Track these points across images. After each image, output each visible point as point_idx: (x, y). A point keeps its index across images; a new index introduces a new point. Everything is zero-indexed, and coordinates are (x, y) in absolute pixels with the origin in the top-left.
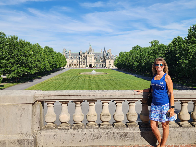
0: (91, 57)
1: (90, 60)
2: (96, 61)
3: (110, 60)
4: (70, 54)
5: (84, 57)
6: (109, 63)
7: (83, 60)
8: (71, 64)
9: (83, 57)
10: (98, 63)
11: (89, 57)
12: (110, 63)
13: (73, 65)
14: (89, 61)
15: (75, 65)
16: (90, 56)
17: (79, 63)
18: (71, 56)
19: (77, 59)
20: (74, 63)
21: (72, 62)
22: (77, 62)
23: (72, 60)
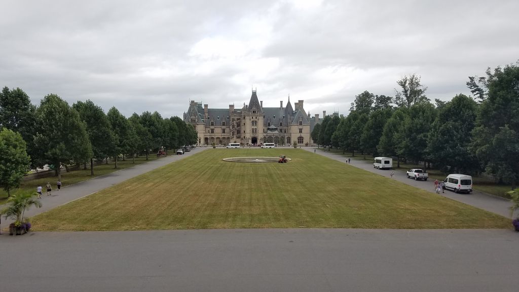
0: (257, 120)
2: (268, 129)
3: (301, 127)
6: (299, 135)
7: (236, 127)
8: (208, 137)
9: (236, 120)
10: (272, 134)
12: (302, 135)
13: (213, 138)
15: (218, 138)
17: (229, 134)
18: (209, 118)
19: (224, 124)
20: (216, 134)
21: (210, 132)
22: (223, 133)
23: (212, 127)
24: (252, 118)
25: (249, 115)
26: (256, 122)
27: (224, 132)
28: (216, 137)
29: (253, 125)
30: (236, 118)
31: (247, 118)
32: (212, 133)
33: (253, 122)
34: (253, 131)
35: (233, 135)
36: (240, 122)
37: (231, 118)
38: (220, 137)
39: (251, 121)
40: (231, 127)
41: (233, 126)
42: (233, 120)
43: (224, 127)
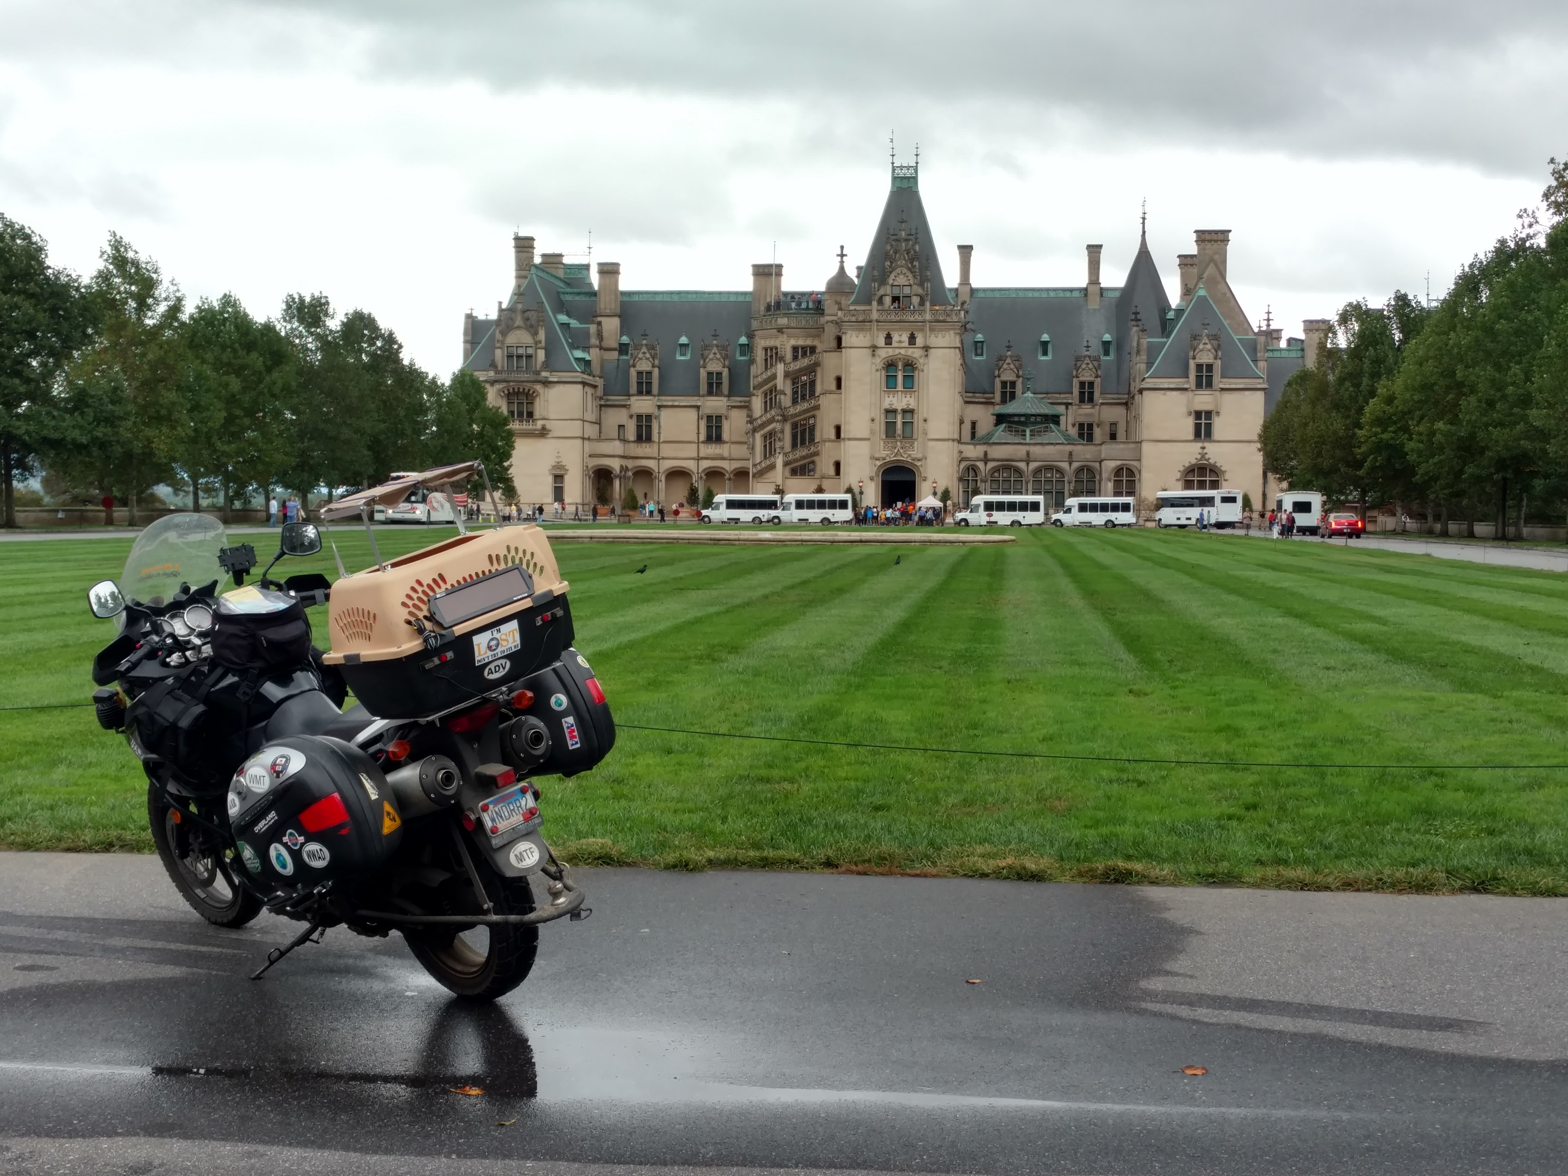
0: (915, 353)
1: (900, 401)
2: (1000, 419)
3: (1203, 400)
4: (611, 325)
5: (804, 362)
6: (1190, 453)
7: (786, 400)
8: (615, 465)
9: (789, 356)
10: (1021, 451)
11: (885, 353)
12: (1216, 453)
13: (644, 474)
14: (881, 420)
15: (677, 474)
16: (900, 338)
17: (742, 451)
18: (623, 349)
19: (714, 387)
20: (666, 450)
21: (631, 434)
22: (709, 439)
23: (642, 405)
24: (889, 339)
25: (863, 323)
26: (910, 366)
27: (714, 435)
28: (667, 465)
29: (890, 382)
30: (786, 344)
31: (851, 338)
32: (639, 439)
33: (890, 365)
34: (890, 428)
35: (769, 451)
36: (812, 369)
37: (761, 343)
38: (691, 465)
39: (879, 362)
40: (757, 403)
41: (771, 397)
42: (773, 355)
43: (715, 404)
